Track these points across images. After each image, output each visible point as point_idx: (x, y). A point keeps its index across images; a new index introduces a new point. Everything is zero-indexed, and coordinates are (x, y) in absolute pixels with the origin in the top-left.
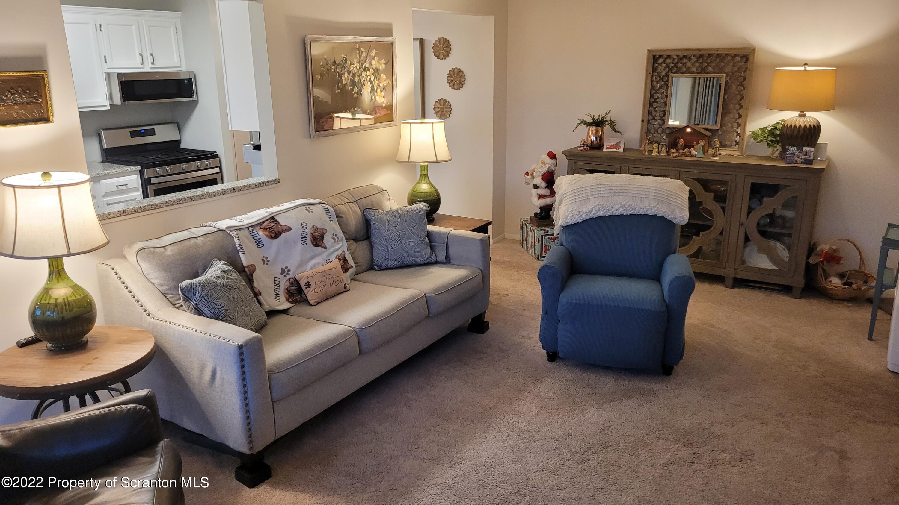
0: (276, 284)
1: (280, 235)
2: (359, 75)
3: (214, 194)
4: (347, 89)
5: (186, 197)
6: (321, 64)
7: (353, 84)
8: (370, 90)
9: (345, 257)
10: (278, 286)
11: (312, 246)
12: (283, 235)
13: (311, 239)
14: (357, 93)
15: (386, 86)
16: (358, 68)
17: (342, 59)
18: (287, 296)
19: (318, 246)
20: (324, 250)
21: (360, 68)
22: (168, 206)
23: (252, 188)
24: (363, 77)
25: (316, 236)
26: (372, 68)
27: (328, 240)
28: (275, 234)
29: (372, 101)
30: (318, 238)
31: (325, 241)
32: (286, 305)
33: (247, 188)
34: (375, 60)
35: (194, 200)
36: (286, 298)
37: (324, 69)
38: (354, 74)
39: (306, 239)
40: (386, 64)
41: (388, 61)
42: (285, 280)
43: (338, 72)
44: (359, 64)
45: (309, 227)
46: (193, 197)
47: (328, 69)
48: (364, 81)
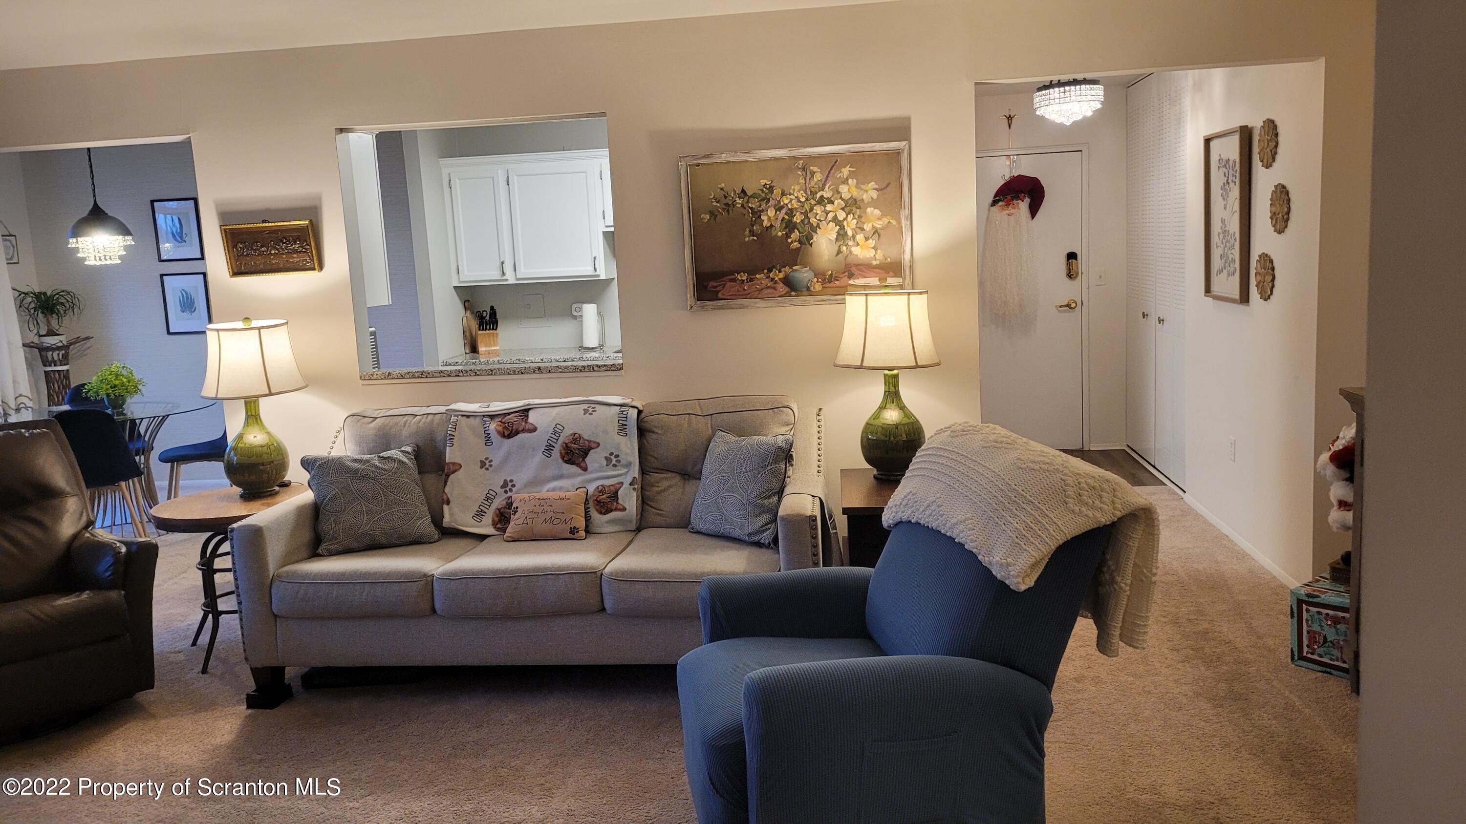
0: (488, 499)
1: (516, 435)
2: (806, 211)
3: (508, 371)
4: (773, 235)
5: (468, 370)
6: (712, 197)
7: (790, 226)
8: (835, 237)
9: (617, 492)
10: (491, 502)
11: (560, 461)
12: (521, 436)
13: (560, 450)
14: (800, 242)
15: (882, 229)
16: (803, 199)
17: (762, 188)
18: (496, 519)
19: (573, 463)
20: (580, 471)
21: (807, 199)
22: (444, 376)
23: (570, 372)
24: (817, 214)
25: (574, 449)
26: (841, 198)
27: (595, 459)
28: (509, 432)
29: (840, 255)
30: (577, 452)
31: (587, 460)
32: (489, 530)
33: (561, 370)
34: (848, 184)
35: (478, 375)
36: (493, 520)
37: (718, 205)
38: (791, 210)
39: (552, 448)
40: (882, 189)
41: (889, 184)
42: (504, 498)
43: (752, 208)
44: (805, 192)
45: (567, 432)
46: (478, 370)
47: (727, 204)
48: (820, 221)
